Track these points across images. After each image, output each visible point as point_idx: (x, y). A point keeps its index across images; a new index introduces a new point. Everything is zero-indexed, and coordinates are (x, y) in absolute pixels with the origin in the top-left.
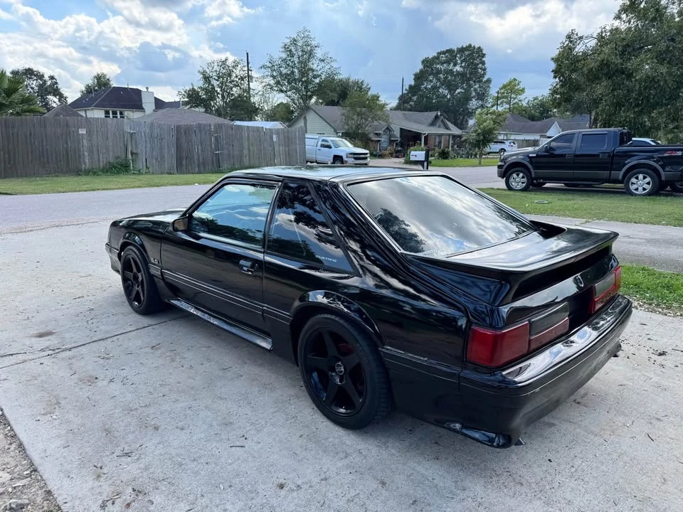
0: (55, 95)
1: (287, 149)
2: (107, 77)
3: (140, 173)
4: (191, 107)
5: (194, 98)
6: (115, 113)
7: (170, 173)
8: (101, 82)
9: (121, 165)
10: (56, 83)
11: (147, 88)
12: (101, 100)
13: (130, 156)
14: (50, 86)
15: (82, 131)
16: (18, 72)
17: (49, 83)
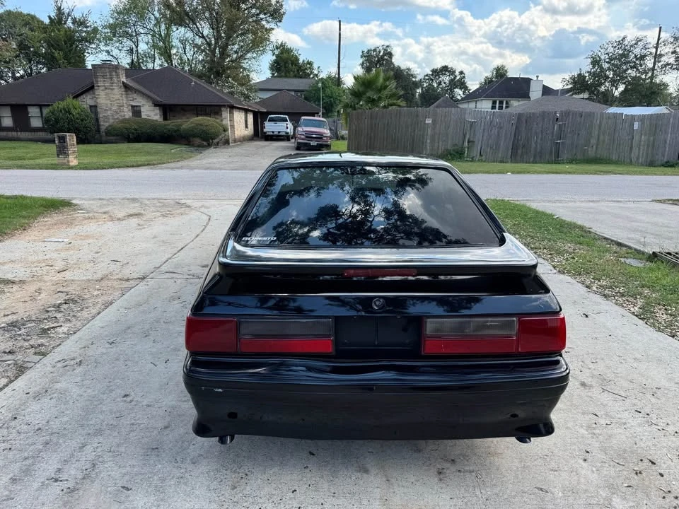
0: (461, 89)
1: (652, 138)
2: (506, 69)
3: (473, 160)
4: (573, 94)
5: (579, 84)
6: (501, 103)
7: (502, 162)
8: (500, 73)
9: (457, 152)
10: (464, 77)
11: (537, 77)
12: (492, 91)
13: (466, 144)
14: (458, 80)
15: (429, 121)
16: (437, 70)
17: (458, 78)
